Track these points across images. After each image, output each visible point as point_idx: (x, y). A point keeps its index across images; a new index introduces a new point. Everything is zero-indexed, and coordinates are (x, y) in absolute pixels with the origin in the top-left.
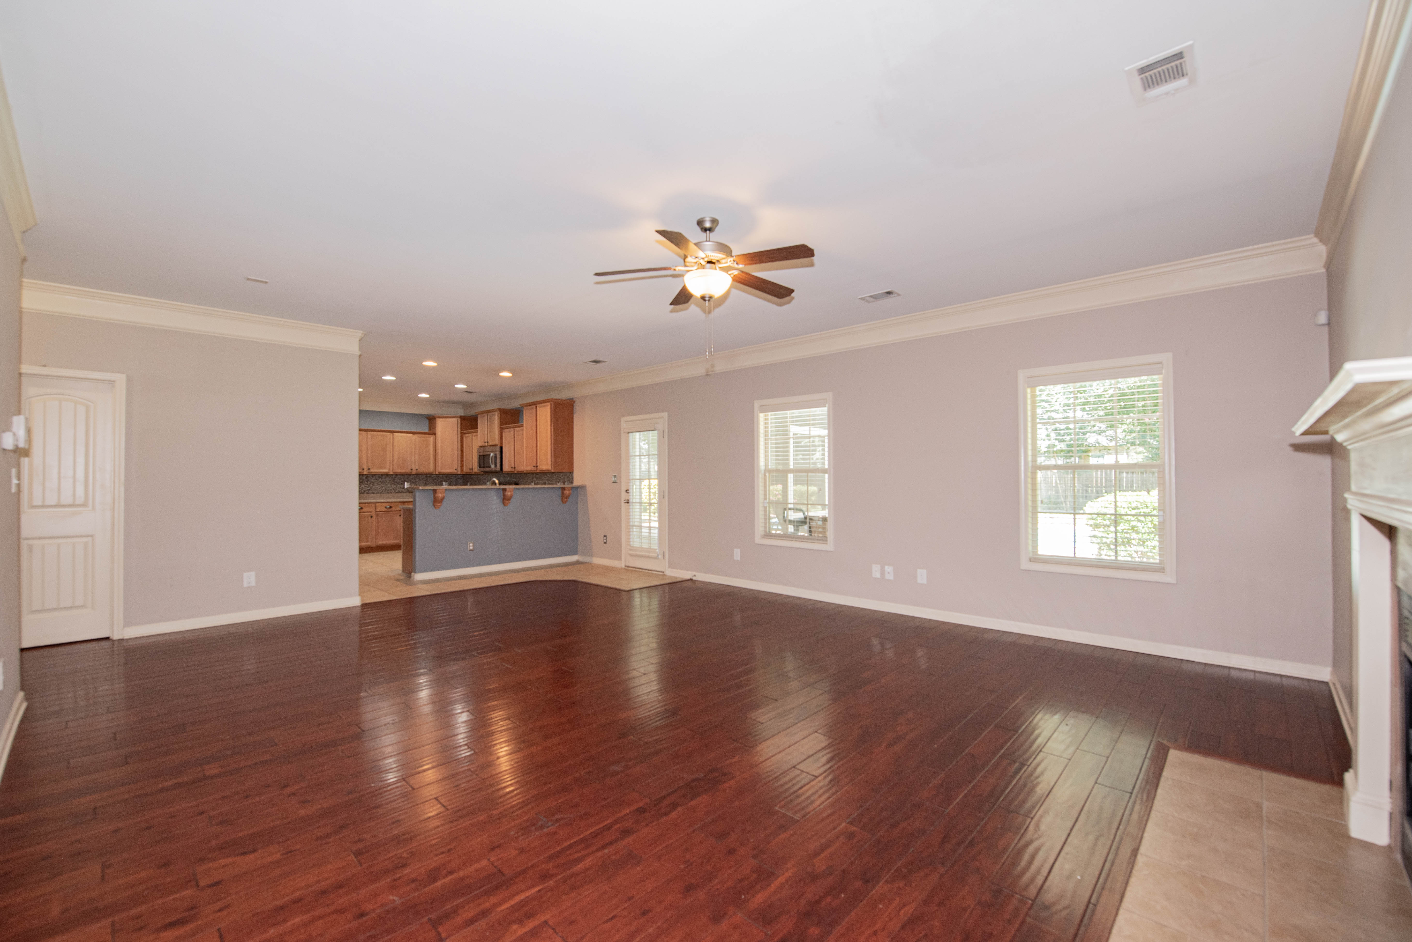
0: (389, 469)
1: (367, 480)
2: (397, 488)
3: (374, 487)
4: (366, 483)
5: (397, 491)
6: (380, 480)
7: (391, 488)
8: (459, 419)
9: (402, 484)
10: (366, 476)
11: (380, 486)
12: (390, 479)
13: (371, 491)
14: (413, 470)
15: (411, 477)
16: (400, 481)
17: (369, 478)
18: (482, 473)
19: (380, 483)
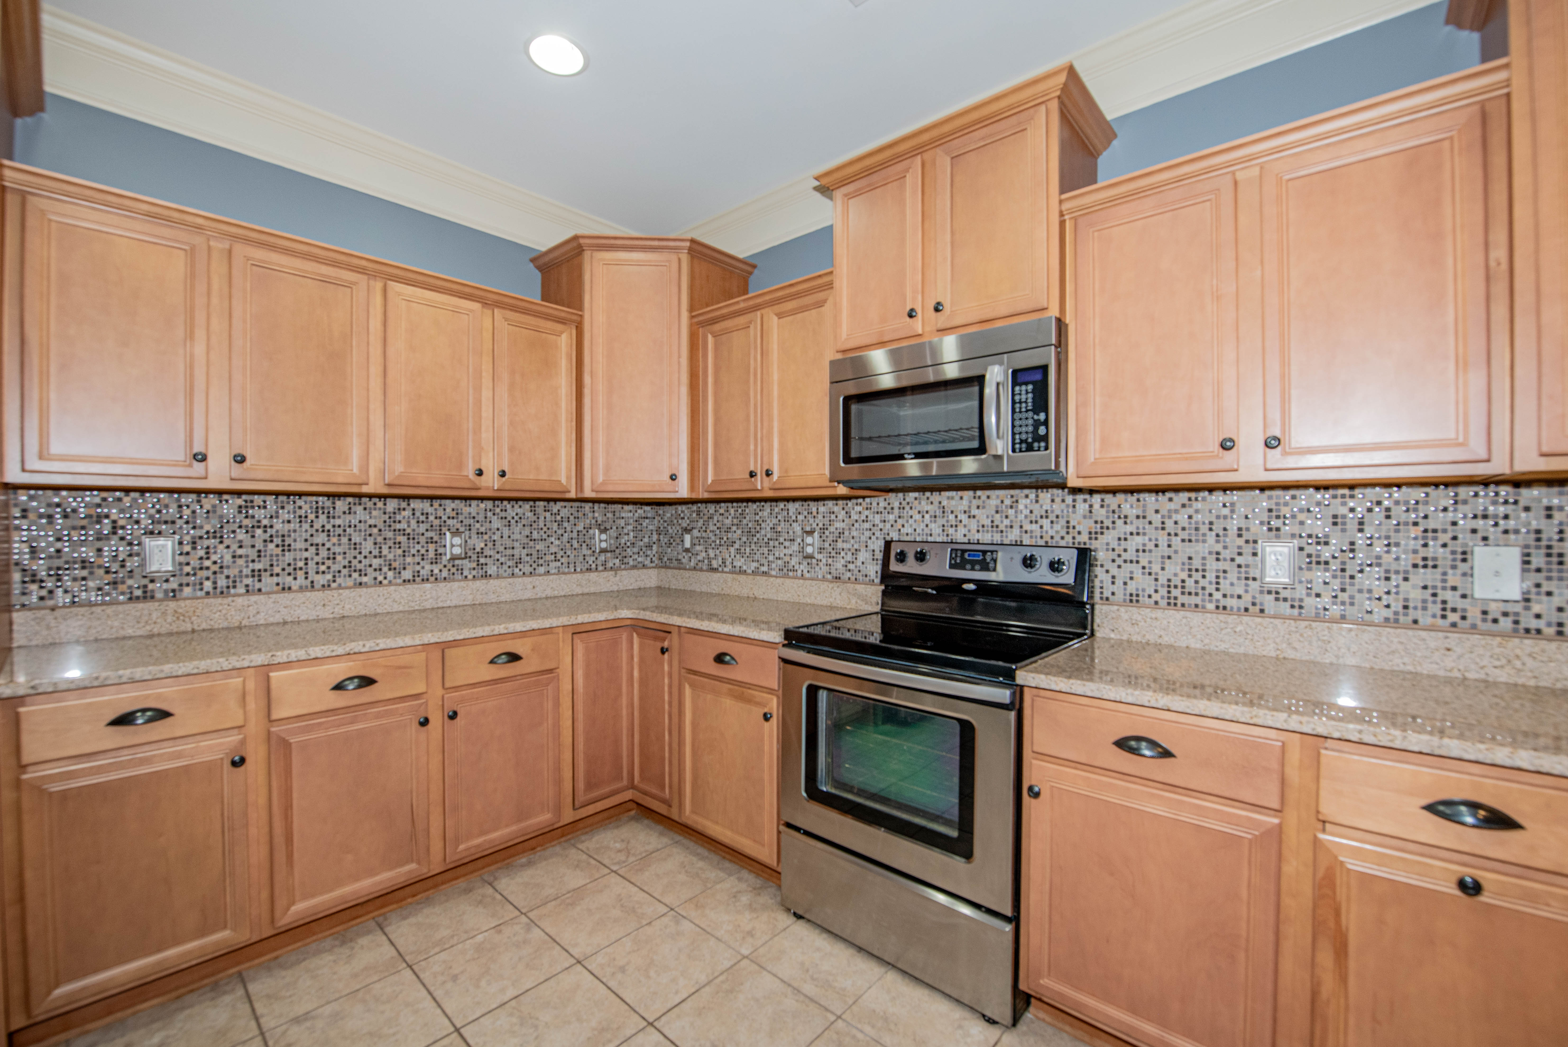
0: (365, 467)
1: (247, 522)
2: (409, 560)
3: (289, 557)
4: (241, 535)
5: (407, 574)
6: (323, 518)
7: (376, 562)
8: (685, 257)
9: (431, 541)
10: (240, 501)
11: (323, 553)
12: (377, 517)
13: (268, 582)
14: (483, 477)
15: (474, 508)
16: (422, 528)
17: (259, 514)
18: (842, 490)
19: (320, 538)
